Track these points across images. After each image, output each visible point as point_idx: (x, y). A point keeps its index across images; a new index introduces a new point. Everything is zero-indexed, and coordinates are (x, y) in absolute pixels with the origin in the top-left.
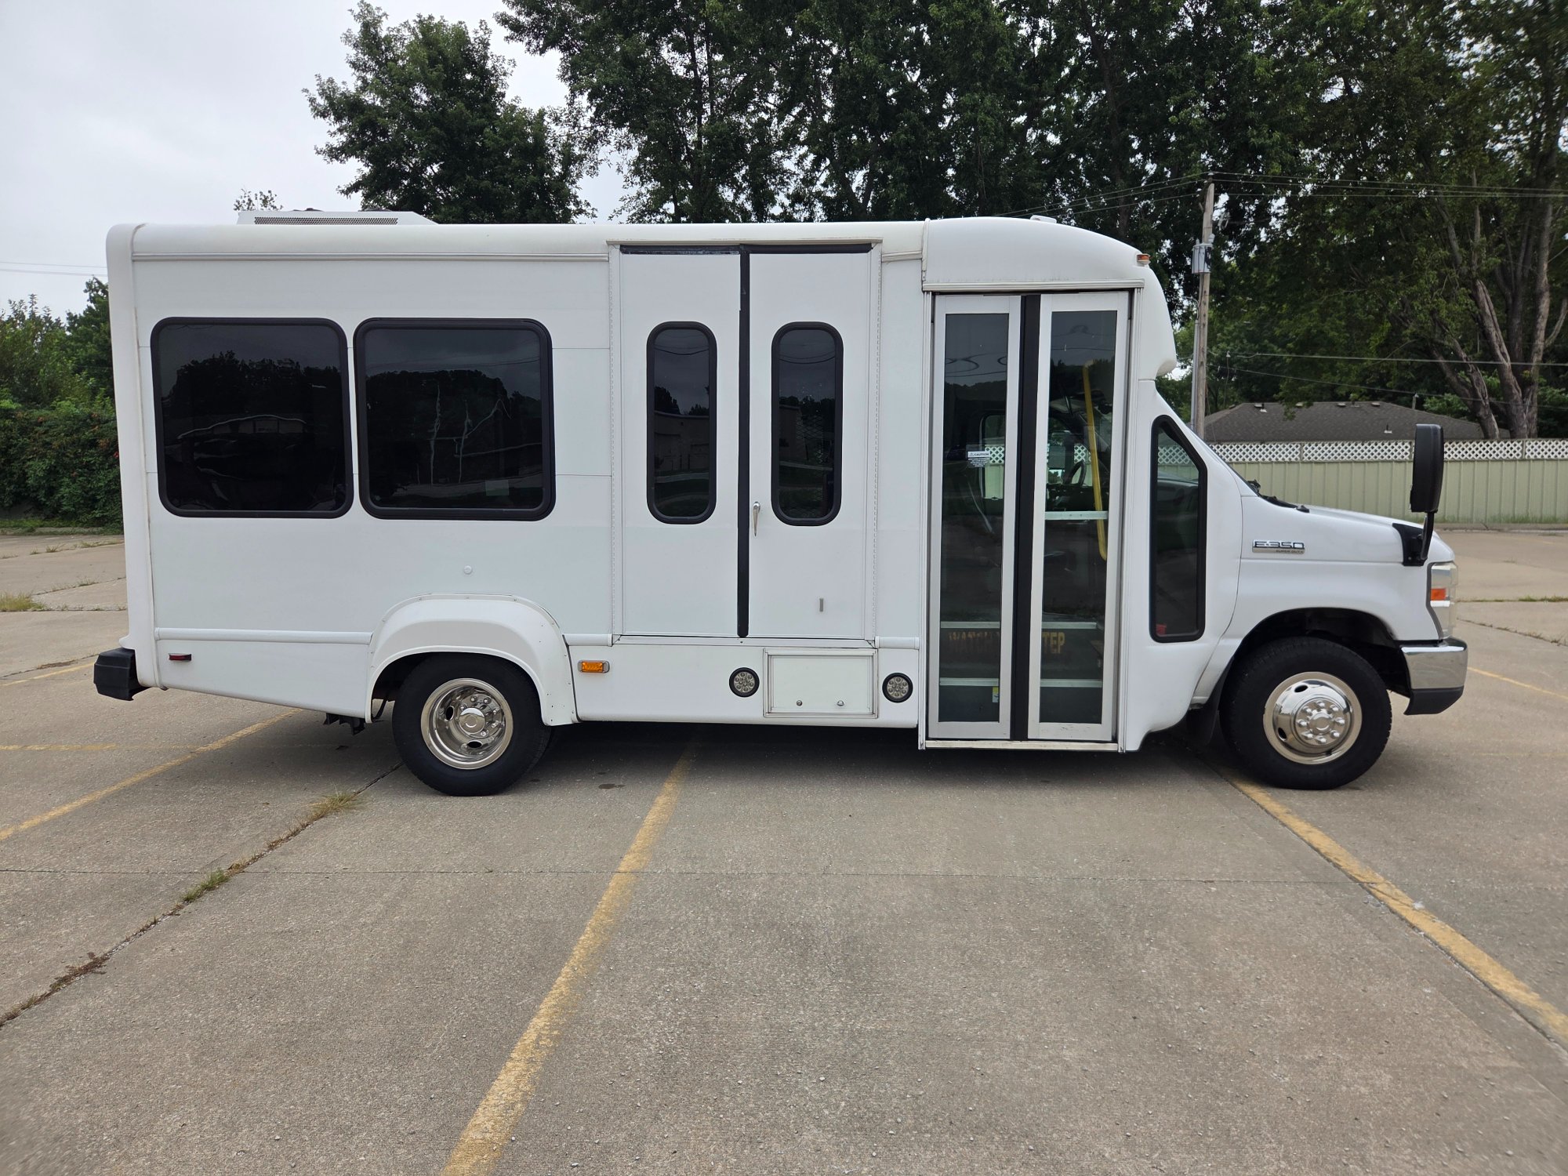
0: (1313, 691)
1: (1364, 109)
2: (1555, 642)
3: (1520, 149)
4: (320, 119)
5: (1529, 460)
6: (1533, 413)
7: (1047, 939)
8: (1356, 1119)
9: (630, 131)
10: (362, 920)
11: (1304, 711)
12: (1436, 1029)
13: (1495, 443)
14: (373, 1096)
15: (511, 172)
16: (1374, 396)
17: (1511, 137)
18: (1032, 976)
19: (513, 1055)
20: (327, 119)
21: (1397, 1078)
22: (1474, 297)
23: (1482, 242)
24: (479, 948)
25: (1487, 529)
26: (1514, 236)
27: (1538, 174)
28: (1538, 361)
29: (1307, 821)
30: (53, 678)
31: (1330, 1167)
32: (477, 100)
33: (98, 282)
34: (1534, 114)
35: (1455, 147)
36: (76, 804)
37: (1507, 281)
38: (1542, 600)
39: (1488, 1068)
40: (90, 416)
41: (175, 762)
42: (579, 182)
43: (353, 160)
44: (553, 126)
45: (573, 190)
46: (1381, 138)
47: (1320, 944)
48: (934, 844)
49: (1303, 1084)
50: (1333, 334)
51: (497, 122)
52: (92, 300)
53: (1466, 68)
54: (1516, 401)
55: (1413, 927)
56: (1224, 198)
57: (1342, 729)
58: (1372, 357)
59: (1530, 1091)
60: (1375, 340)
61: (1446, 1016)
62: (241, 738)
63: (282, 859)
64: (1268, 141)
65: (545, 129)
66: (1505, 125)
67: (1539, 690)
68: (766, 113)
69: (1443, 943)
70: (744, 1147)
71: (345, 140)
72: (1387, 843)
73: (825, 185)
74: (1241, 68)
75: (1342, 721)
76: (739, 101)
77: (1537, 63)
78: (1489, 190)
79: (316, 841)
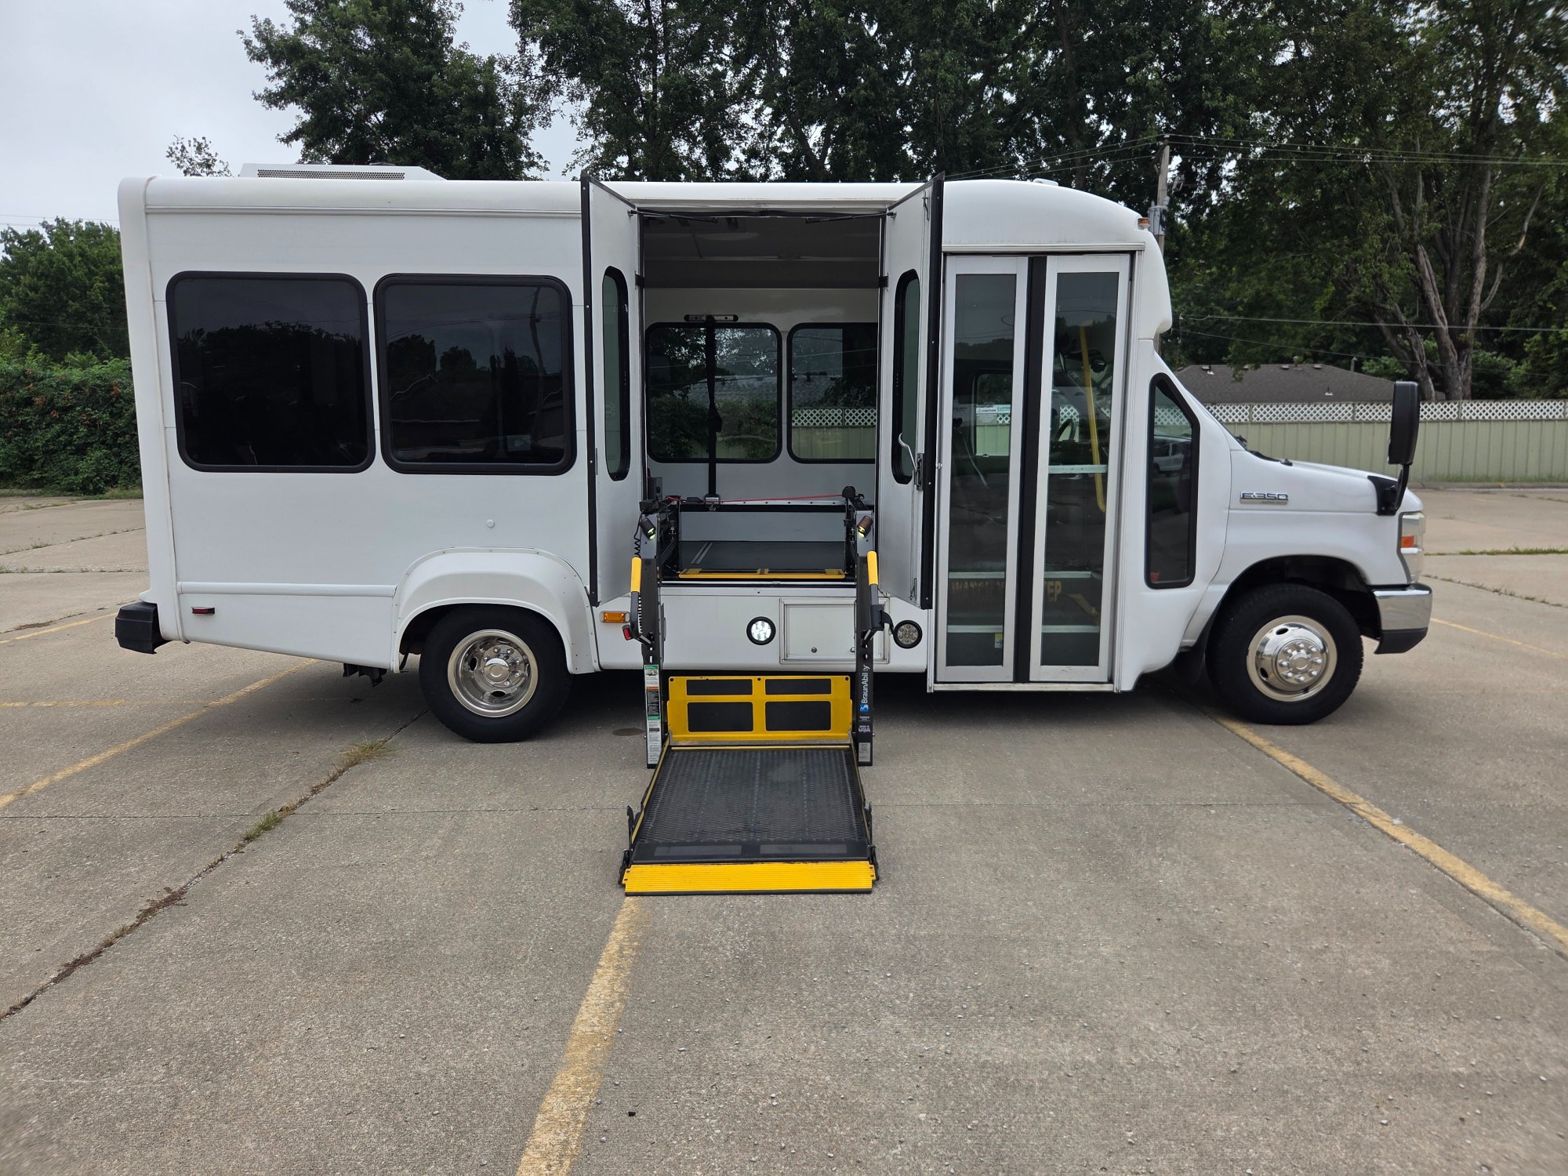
0: (1294, 634)
1: (1314, 73)
2: (1497, 591)
3: (1461, 116)
4: (256, 63)
5: (1465, 421)
6: (1468, 376)
7: (1069, 857)
8: (1364, 995)
9: (582, 81)
10: (424, 854)
11: (1285, 652)
12: (1425, 922)
13: (1433, 404)
14: (481, 999)
15: (461, 122)
16: (1316, 358)
17: (1453, 103)
18: (1061, 887)
19: (602, 963)
20: (264, 63)
21: (1395, 963)
22: (1415, 261)
23: (1424, 207)
24: (543, 875)
25: (1424, 487)
26: (1454, 201)
27: (1478, 141)
28: (1473, 325)
29: (1289, 753)
30: (36, 638)
31: (1346, 1033)
32: (424, 46)
33: (14, 232)
34: (1476, 82)
35: (1401, 112)
36: (103, 756)
37: (1446, 246)
38: (1481, 553)
39: (1473, 952)
40: (24, 373)
41: (191, 716)
42: (531, 134)
43: (292, 106)
44: (503, 75)
45: (525, 142)
46: (1329, 102)
47: (1314, 855)
48: (950, 778)
49: (1313, 968)
50: (1281, 297)
51: (445, 70)
52: (8, 250)
53: (1413, 33)
54: (1452, 364)
55: (1394, 839)
56: (1177, 160)
57: (1319, 668)
58: (1316, 320)
59: (1510, 970)
60: (1320, 304)
61: (1432, 911)
62: (250, 693)
63: (328, 802)
64: (1222, 104)
65: (498, 78)
66: (1448, 91)
67: (1486, 634)
68: (721, 64)
69: (1423, 853)
70: (830, 1031)
71: (283, 85)
72: (1363, 769)
73: (781, 140)
74: (1197, 30)
75: (1319, 661)
76: (695, 51)
77: (1480, 29)
78: (1431, 156)
79: (357, 785)
